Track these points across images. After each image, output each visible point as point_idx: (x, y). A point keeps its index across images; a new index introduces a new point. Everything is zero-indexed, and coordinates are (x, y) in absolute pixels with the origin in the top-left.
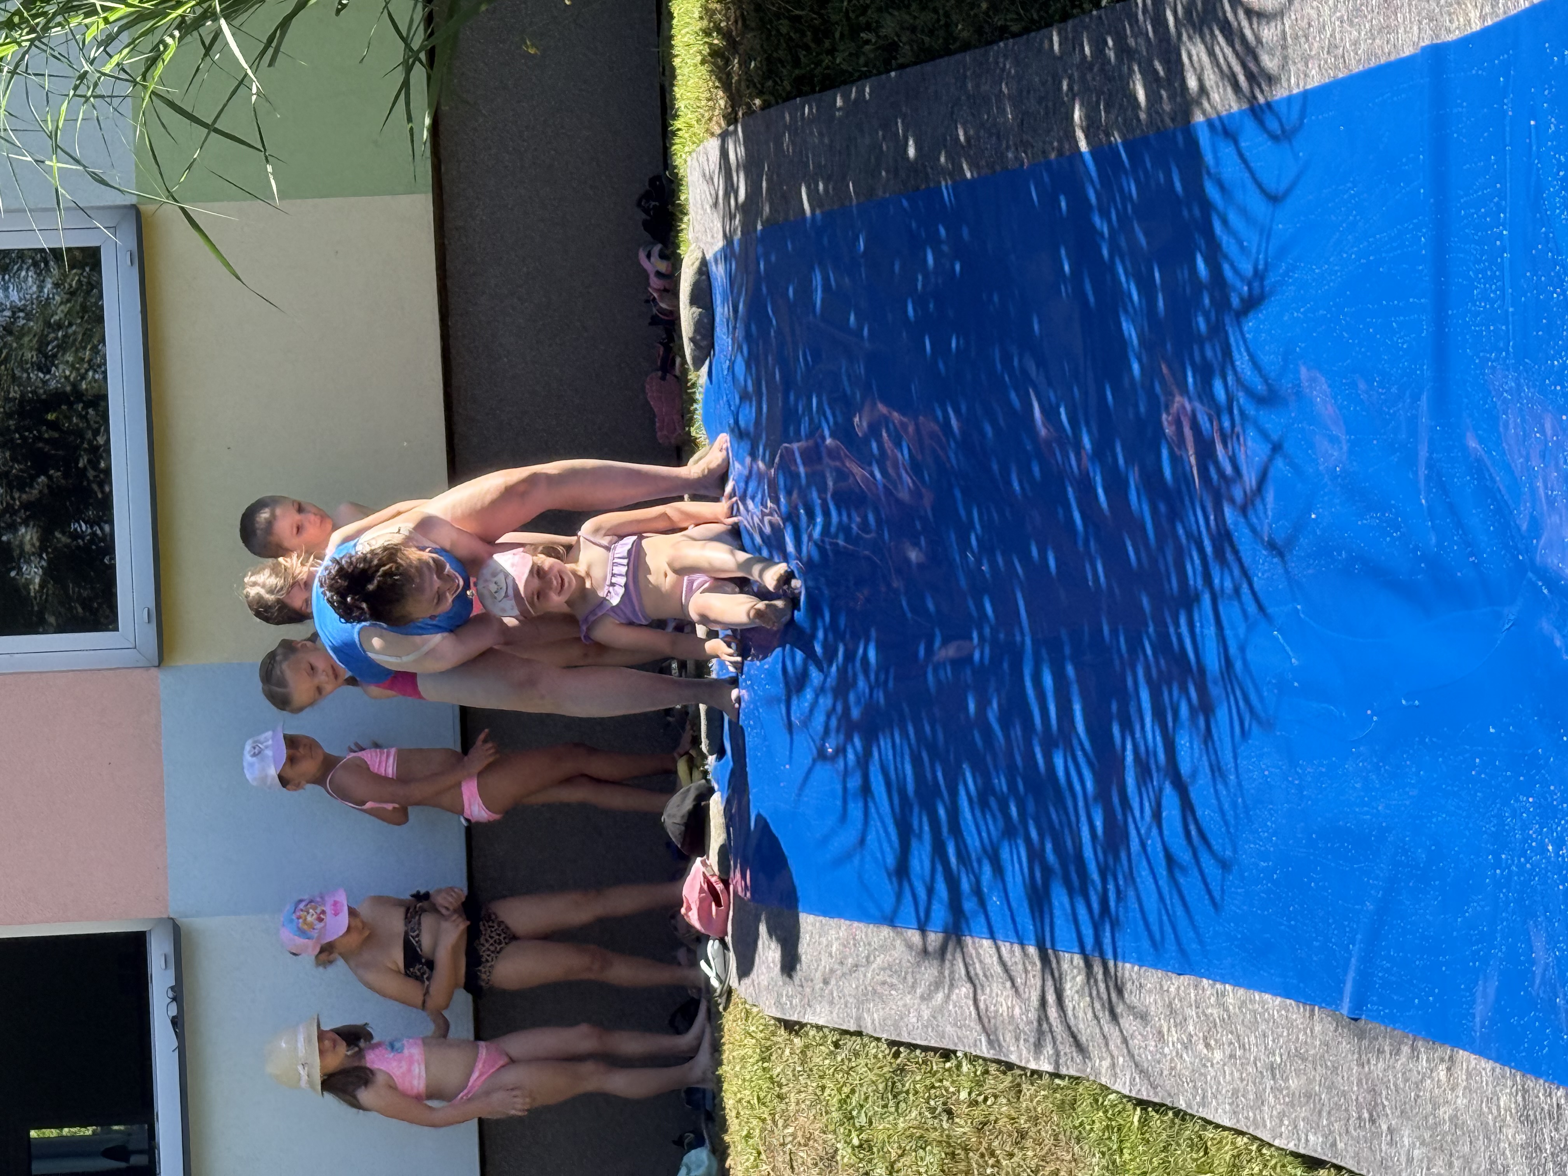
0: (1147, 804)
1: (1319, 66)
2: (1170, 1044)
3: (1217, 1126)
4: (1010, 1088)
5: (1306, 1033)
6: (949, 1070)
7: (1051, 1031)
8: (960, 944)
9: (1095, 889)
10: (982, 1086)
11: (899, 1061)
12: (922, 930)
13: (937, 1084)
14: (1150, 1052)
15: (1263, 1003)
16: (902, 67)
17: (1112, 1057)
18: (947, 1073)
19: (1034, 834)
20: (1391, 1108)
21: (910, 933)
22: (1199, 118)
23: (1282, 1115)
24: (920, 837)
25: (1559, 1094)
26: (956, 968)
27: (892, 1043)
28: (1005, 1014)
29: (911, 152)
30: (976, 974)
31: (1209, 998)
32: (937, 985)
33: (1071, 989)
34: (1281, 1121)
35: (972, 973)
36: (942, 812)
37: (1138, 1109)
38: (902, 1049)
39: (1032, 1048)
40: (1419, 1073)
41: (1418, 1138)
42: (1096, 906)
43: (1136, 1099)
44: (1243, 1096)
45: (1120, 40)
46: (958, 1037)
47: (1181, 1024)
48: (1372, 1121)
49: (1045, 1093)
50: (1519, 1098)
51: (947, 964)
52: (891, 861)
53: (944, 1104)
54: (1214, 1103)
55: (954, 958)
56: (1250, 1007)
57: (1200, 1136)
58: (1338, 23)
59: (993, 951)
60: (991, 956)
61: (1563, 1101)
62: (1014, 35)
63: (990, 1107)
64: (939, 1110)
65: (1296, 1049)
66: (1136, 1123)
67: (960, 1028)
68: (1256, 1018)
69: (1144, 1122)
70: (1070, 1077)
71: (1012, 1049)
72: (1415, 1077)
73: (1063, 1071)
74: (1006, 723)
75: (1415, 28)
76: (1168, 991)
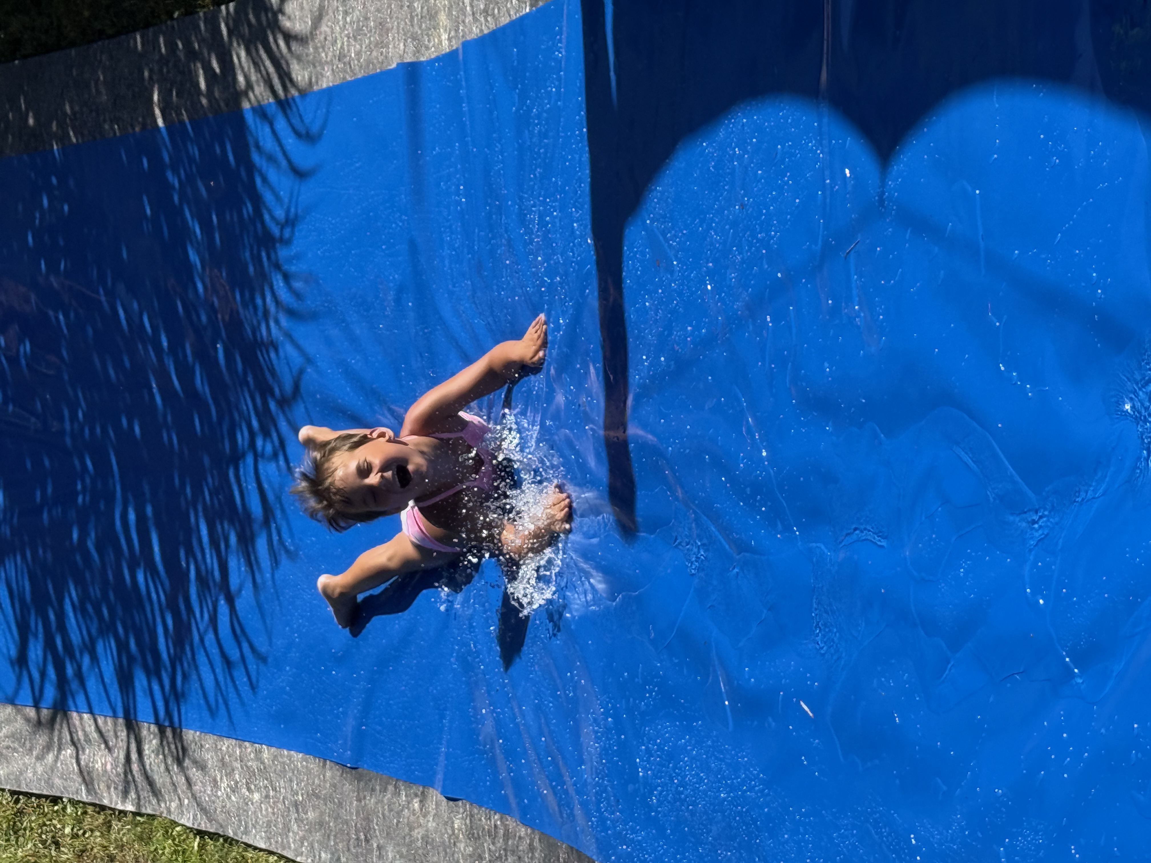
0: (205, 610)
1: (333, 70)
2: (223, 789)
3: (255, 848)
4: (103, 824)
5: (319, 778)
6: (57, 812)
7: (134, 781)
8: (66, 717)
9: (166, 670)
10: (81, 823)
11: (18, 806)
12: (37, 706)
13: (48, 823)
14: (208, 795)
15: (290, 757)
16: (25, 57)
17: (180, 799)
18: (55, 814)
19: (120, 630)
20: (380, 832)
21: (28, 709)
22: (246, 105)
23: (303, 839)
24: (36, 637)
25: (496, 817)
26: (63, 735)
27: (13, 793)
28: (100, 769)
29: (31, 121)
30: (79, 739)
31: (250, 754)
32: (48, 748)
33: (149, 749)
34: (302, 843)
35: (76, 738)
36: (52, 617)
37: (198, 837)
38: (21, 797)
39: (120, 795)
40: (400, 805)
41: (398, 852)
42: (167, 687)
43: (197, 830)
44: (275, 826)
45: (188, 44)
46: (64, 788)
47: (230, 775)
48: (367, 841)
49: (129, 827)
50: (468, 821)
51: (56, 733)
52: (14, 652)
53: (53, 837)
54: (254, 831)
55: (61, 726)
56: (280, 759)
57: (243, 857)
58: (346, 39)
59: (92, 722)
60: (90, 726)
61: (499, 823)
62: (110, 37)
63: (87, 838)
64: (49, 841)
65: (312, 790)
66: (196, 848)
67: (66, 780)
68: (284, 768)
69: (202, 847)
70: (148, 815)
71: (105, 795)
72: (396, 807)
73: (143, 811)
74: (100, 548)
75: (402, 45)
76: (221, 749)
